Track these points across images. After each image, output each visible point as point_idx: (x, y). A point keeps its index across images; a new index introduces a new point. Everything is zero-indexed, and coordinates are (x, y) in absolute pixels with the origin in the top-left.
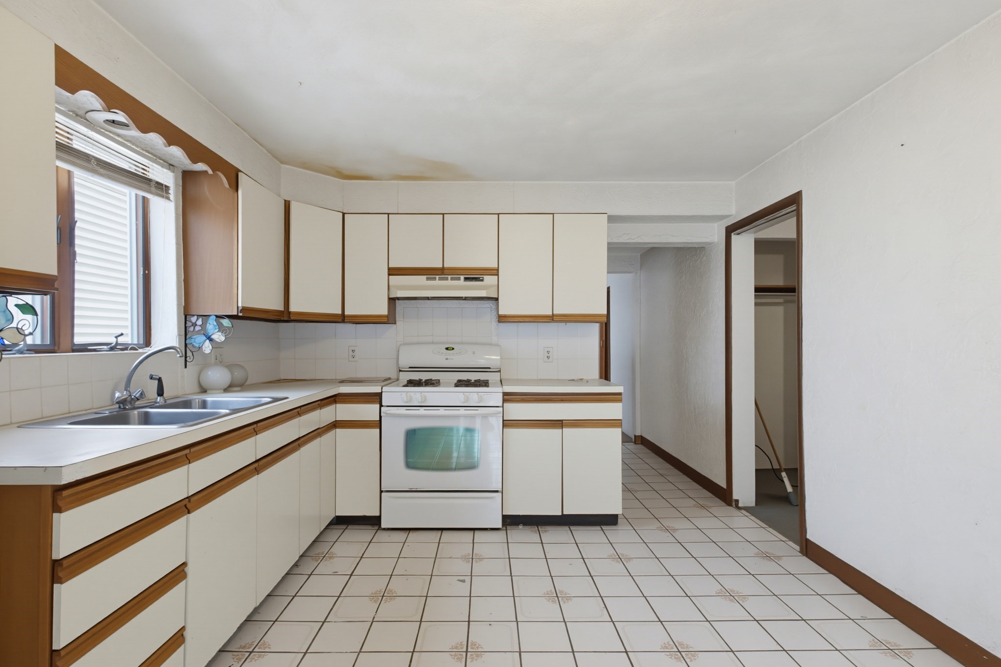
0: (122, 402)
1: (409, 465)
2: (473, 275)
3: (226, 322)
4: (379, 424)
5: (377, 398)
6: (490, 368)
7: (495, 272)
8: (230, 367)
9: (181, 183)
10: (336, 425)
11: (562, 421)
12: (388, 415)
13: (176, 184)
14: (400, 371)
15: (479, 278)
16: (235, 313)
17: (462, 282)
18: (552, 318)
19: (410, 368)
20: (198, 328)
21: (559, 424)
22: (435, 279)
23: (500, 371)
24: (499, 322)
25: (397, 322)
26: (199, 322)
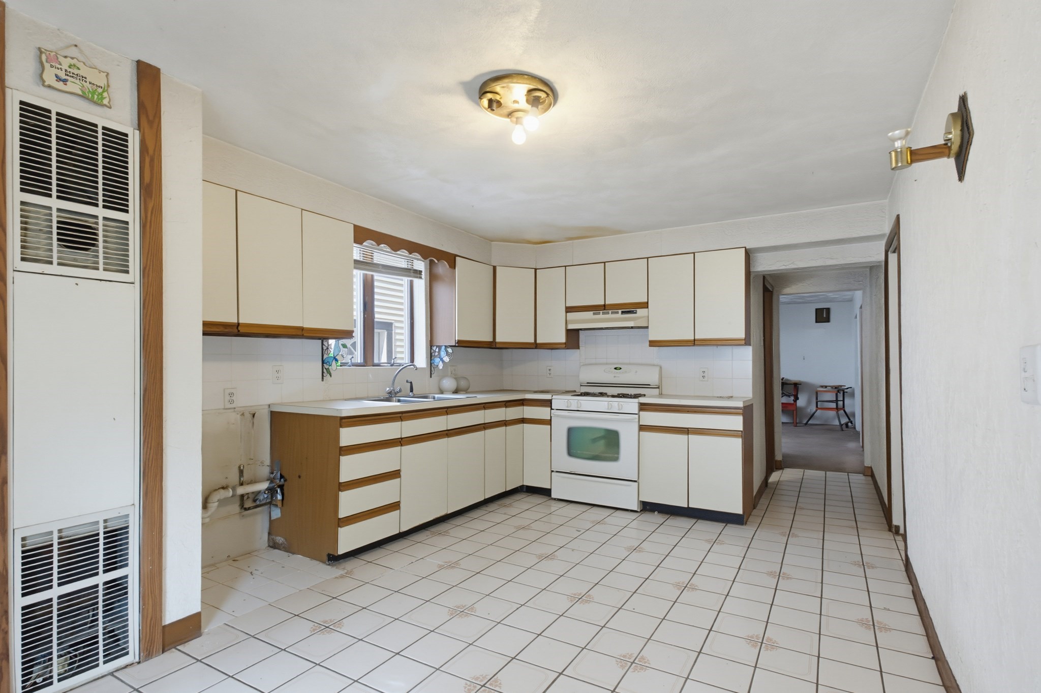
0: (390, 393)
1: (570, 454)
2: (629, 309)
3: (450, 350)
4: (549, 422)
5: (548, 403)
6: (649, 385)
7: (645, 305)
8: (457, 379)
9: (428, 267)
10: (523, 421)
11: (688, 428)
12: (558, 416)
13: (426, 268)
14: (581, 385)
15: (633, 311)
16: (454, 344)
17: (620, 315)
18: (694, 343)
19: (588, 383)
20: (437, 354)
21: (686, 431)
22: (599, 314)
23: (658, 388)
24: (650, 346)
25: (580, 348)
26: (437, 350)
